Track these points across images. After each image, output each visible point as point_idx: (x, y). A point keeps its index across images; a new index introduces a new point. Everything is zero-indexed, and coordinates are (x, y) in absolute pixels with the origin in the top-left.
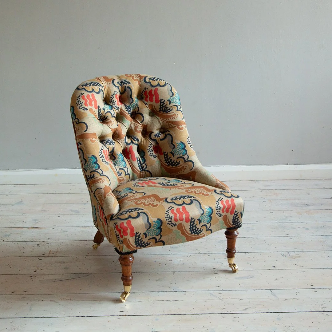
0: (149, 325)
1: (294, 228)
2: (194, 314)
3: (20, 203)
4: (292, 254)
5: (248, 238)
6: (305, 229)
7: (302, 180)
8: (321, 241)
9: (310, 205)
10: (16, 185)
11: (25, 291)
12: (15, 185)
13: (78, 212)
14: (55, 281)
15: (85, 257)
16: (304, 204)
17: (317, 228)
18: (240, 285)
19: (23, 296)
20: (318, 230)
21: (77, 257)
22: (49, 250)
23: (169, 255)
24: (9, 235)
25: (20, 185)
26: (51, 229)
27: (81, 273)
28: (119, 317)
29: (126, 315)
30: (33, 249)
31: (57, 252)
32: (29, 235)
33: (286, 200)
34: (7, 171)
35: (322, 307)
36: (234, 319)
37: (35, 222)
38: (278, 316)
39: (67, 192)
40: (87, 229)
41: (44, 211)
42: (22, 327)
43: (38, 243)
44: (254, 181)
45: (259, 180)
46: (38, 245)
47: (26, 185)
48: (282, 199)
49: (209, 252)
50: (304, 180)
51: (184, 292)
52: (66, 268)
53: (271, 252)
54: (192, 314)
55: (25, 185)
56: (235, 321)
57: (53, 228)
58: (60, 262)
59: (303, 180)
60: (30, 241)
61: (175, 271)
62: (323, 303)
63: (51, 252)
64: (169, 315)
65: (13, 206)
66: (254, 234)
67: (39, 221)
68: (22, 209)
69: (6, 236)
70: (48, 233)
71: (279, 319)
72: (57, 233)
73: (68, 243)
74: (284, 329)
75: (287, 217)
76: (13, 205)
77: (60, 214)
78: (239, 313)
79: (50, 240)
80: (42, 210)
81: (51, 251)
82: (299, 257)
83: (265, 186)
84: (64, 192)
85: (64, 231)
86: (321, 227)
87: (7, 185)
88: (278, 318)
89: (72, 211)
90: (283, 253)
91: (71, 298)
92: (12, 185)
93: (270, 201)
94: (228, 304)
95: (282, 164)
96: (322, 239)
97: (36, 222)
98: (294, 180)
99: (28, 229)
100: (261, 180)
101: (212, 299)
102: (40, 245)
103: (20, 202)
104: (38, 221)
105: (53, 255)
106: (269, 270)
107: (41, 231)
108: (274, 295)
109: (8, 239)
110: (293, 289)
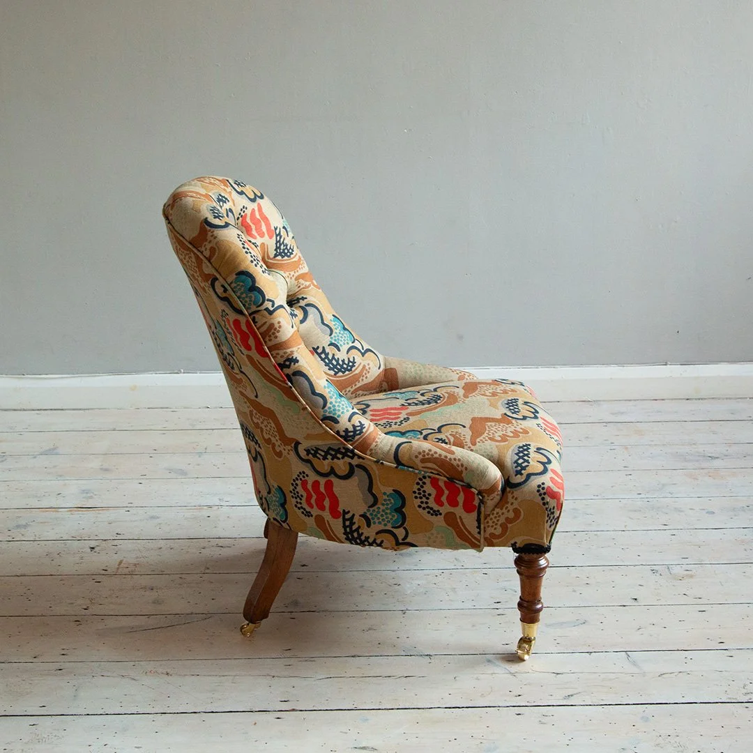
0: (346, 733)
1: (679, 510)
2: (450, 708)
3: (51, 452)
4: (677, 570)
5: (576, 533)
6: (707, 513)
7: (699, 399)
8: (743, 541)
9: (717, 458)
10: (41, 410)
11: (63, 655)
12: (38, 410)
13: (183, 473)
14: (132, 630)
15: (201, 575)
16: (704, 456)
17: (734, 509)
18: (557, 642)
19: (57, 666)
20: (735, 516)
21: (183, 576)
22: (119, 560)
23: (394, 571)
24: (26, 526)
25: (51, 410)
26: (123, 511)
27: (192, 614)
28: (279, 714)
29: (293, 710)
30: (82, 558)
31: (135, 565)
32: (71, 525)
33: (664, 445)
34: (21, 378)
35: (745, 691)
36: (544, 720)
37: (85, 495)
38: (644, 711)
39: (160, 428)
40: (206, 513)
41: (106, 470)
42: (55, 736)
43: (93, 544)
44: (589, 401)
45: (600, 401)
46: (93, 548)
47: (66, 410)
48: (653, 443)
49: (485, 566)
50: (705, 399)
51: (428, 657)
52: (156, 602)
53: (627, 566)
54: (446, 708)
55: (62, 410)
56: (545, 724)
57: (127, 509)
58: (144, 588)
59: (702, 399)
60: (74, 539)
61: (407, 610)
62: (748, 683)
63: (122, 566)
64: (392, 709)
65: (35, 459)
66: (590, 525)
67: (95, 493)
68: (55, 467)
69: (18, 526)
70: (115, 522)
71: (646, 719)
72: (134, 521)
73: (162, 543)
74: (657, 743)
75: (664, 485)
76: (35, 457)
77: (142, 477)
78: (553, 706)
79: (119, 537)
80: (101, 469)
81: (121, 562)
82: (691, 576)
83: (613, 414)
84: (152, 428)
85: (153, 517)
86: (743, 509)
87: (20, 410)
88: (642, 718)
89: (170, 471)
90: (654, 567)
91: (169, 671)
92: (33, 410)
93: (627, 448)
94: (530, 684)
95: (654, 364)
96: (745, 537)
97: (89, 495)
98: (682, 399)
99: (71, 511)
100: (604, 401)
101: (492, 674)
102: (96, 549)
103: (50, 450)
104: (92, 494)
105: (126, 571)
106: (624, 606)
107: (98, 515)
108: (634, 663)
109: (23, 535)
110: (678, 650)
